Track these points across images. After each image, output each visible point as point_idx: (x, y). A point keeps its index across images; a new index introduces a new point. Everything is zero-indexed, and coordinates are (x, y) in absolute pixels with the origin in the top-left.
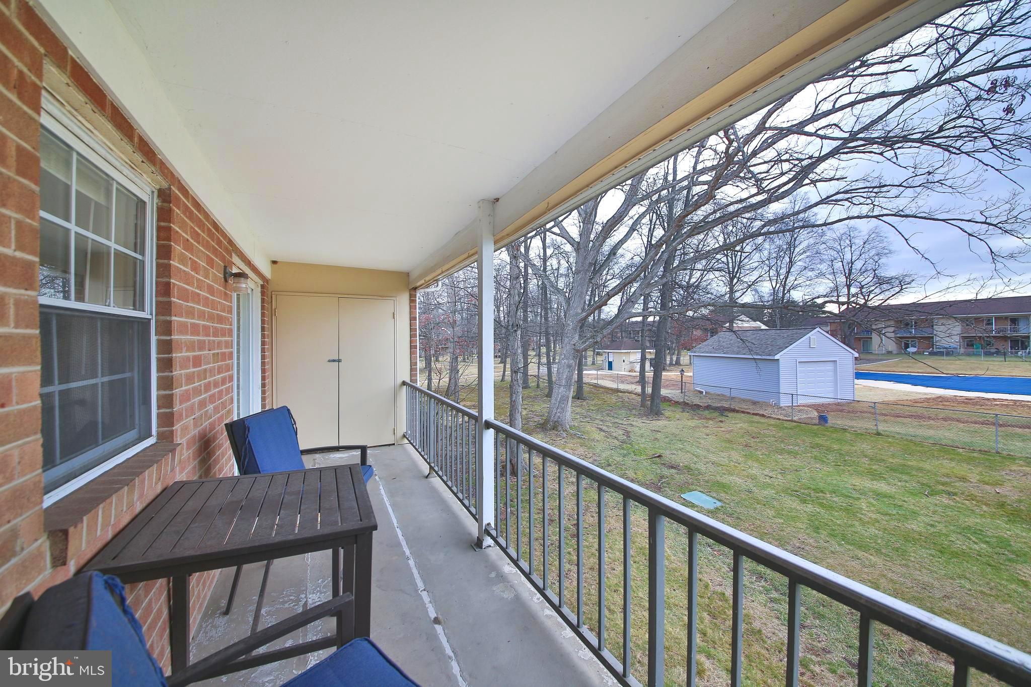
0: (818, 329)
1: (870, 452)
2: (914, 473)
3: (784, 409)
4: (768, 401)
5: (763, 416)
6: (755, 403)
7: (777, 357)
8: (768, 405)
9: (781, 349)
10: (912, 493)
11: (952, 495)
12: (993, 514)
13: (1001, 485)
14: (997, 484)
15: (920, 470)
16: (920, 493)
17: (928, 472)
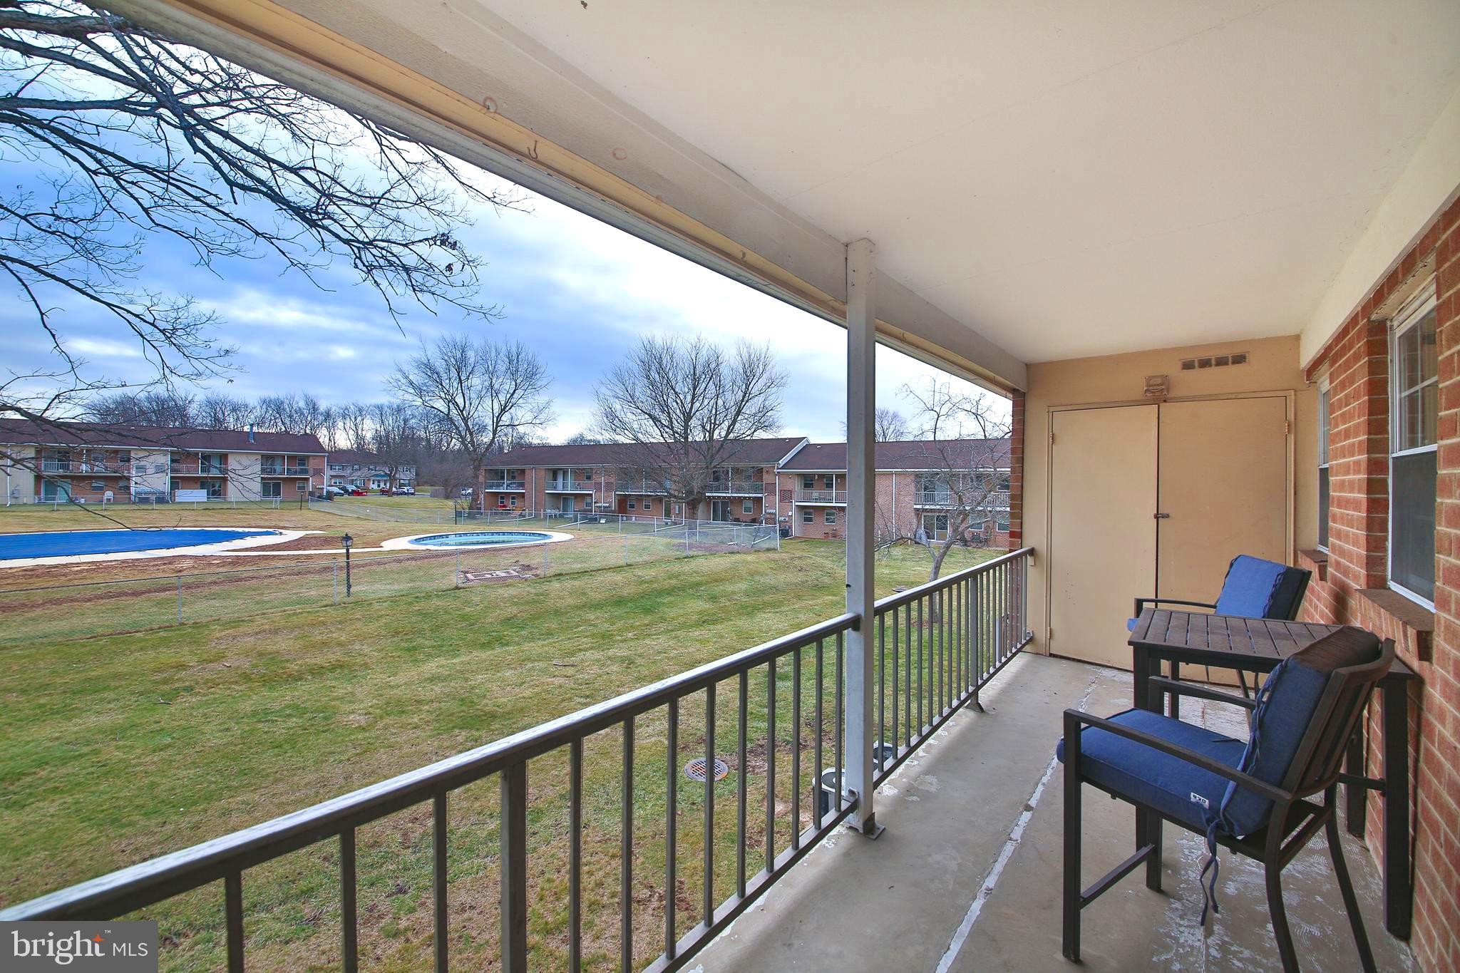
2: (114, 684)
10: (146, 709)
11: (189, 689)
12: (251, 689)
13: (224, 657)
14: (220, 657)
15: (118, 676)
16: (156, 704)
17: (131, 675)
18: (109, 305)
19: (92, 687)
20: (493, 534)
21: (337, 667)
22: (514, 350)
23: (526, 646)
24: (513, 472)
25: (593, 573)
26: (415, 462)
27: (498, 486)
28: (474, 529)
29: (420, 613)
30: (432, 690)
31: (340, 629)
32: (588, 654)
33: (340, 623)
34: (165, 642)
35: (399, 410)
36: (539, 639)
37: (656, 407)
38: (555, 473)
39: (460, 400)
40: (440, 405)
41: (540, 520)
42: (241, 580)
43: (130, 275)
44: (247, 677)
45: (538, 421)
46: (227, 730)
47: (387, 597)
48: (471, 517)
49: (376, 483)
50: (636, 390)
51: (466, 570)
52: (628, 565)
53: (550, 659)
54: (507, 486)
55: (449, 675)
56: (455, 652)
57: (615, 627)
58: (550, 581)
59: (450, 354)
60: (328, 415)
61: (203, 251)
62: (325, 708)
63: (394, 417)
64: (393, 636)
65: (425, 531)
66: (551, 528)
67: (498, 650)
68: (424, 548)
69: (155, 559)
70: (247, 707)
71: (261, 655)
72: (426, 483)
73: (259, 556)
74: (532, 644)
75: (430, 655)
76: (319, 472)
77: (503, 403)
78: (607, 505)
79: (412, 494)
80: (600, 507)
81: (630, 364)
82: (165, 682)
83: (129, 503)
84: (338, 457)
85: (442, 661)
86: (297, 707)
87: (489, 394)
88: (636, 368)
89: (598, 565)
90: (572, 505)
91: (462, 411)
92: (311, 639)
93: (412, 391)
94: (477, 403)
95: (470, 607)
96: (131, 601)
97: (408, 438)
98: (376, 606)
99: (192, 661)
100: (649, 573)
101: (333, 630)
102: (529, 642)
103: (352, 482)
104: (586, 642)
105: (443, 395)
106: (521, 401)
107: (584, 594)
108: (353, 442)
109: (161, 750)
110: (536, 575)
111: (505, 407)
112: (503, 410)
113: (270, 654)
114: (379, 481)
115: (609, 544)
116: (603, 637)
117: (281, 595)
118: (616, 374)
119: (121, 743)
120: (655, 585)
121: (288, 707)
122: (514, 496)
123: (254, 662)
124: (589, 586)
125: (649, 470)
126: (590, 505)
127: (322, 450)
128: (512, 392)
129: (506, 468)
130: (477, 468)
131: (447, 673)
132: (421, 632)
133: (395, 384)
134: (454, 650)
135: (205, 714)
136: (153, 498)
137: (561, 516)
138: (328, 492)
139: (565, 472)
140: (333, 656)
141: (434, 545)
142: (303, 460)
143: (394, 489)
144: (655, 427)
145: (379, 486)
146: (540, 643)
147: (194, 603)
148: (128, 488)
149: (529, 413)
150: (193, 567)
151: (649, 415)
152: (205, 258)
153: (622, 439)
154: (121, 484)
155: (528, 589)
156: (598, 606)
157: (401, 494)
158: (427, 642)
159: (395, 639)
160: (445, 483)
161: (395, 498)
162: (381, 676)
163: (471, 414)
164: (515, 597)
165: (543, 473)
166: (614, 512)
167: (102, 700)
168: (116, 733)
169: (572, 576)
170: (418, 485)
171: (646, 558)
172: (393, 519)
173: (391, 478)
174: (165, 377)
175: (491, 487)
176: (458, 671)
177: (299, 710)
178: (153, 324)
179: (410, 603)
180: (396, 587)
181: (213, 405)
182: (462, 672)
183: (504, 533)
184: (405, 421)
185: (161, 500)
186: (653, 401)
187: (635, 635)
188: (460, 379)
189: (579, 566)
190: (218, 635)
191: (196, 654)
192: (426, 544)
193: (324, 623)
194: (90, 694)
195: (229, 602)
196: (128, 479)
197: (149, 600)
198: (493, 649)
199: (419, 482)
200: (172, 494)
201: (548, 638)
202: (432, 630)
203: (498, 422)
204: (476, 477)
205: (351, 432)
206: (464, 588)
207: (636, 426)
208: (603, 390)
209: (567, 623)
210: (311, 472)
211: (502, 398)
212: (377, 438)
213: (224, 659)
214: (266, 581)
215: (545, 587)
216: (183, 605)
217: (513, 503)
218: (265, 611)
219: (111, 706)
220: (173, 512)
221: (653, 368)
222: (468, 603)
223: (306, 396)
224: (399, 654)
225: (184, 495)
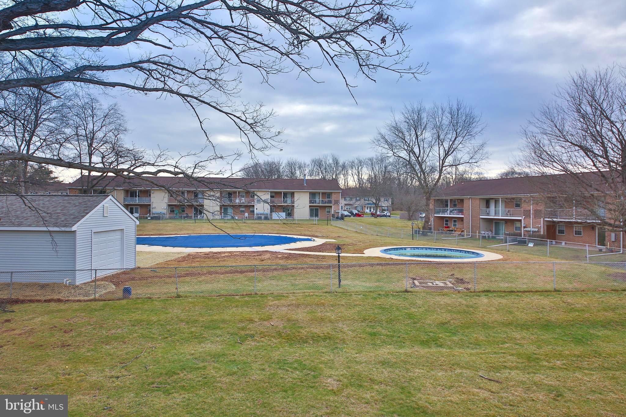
0: (110, 197)
1: (183, 316)
2: (222, 326)
3: (81, 288)
4: (61, 281)
5: (59, 301)
6: (43, 286)
7: (74, 228)
8: (61, 286)
9: (77, 219)
10: (231, 345)
11: (252, 336)
12: (281, 343)
13: (271, 318)
14: (269, 318)
15: (224, 321)
16: (236, 343)
17: (230, 321)
18: (226, 113)
19: (212, 326)
20: (437, 249)
21: (327, 338)
22: (455, 107)
23: (457, 351)
24: (455, 201)
25: (520, 294)
26: (391, 194)
27: (444, 212)
28: (424, 245)
29: (381, 307)
30: (382, 372)
31: (332, 310)
32: (513, 373)
33: (332, 306)
34: (246, 304)
35: (382, 160)
36: (468, 347)
37: (588, 138)
38: (487, 202)
39: (416, 150)
40: (403, 154)
41: (476, 240)
42: (288, 269)
43: (236, 95)
44: (280, 334)
45: (474, 161)
46: (263, 370)
47: (361, 292)
48: (424, 234)
49: (369, 209)
50: (566, 125)
51: (414, 277)
52: (555, 291)
53: (477, 369)
54: (451, 212)
55: (396, 363)
56: (401, 343)
57: (541, 351)
58: (479, 296)
59: (410, 118)
60: (344, 167)
61: (264, 73)
62: (315, 368)
63: (379, 166)
64: (362, 322)
65: (392, 244)
66: (484, 248)
67: (434, 350)
68: (388, 256)
69: (255, 252)
70: (276, 355)
71: (289, 320)
72: (397, 209)
73: (300, 254)
74: (461, 350)
75: (384, 342)
76: (337, 202)
77: (447, 148)
78: (536, 230)
79: (389, 216)
80: (530, 231)
81: (559, 101)
82: (243, 329)
83: (253, 219)
84: (348, 192)
85: (391, 348)
86: (300, 363)
87: (437, 143)
88: (565, 103)
89: (524, 287)
90: (503, 229)
91: (418, 158)
92: (316, 314)
93: (386, 146)
94: (428, 151)
95: (414, 308)
96: (239, 276)
97: (387, 178)
98: (354, 297)
99: (256, 318)
100: (581, 302)
101: (328, 310)
102: (460, 348)
103: (356, 208)
104: (512, 360)
105: (406, 148)
106: (461, 146)
107: (511, 313)
108: (357, 183)
109: (231, 375)
110: (468, 289)
111: (448, 152)
112: (447, 155)
113: (293, 321)
114: (370, 208)
115: (537, 267)
116: (529, 359)
117: (305, 281)
118: (545, 113)
119: (216, 365)
120: (587, 315)
121: (296, 361)
122: (455, 220)
123: (285, 324)
124: (516, 305)
125: (578, 198)
126: (520, 229)
127: (339, 188)
128: (453, 139)
129: (449, 198)
130: (428, 199)
131: (394, 360)
132: (380, 321)
133: (377, 143)
134: (401, 342)
135: (256, 356)
136: (263, 217)
137: (493, 237)
138: (342, 215)
139: (496, 201)
140: (327, 329)
141: (396, 255)
142: (329, 195)
143: (378, 213)
144: (587, 158)
145: (370, 211)
146: (469, 351)
147: (264, 281)
148: (253, 211)
149: (467, 155)
150: (269, 258)
151: (578, 146)
152: (266, 78)
153: (549, 171)
154: (251, 209)
155: (460, 300)
156: (524, 326)
157: (383, 216)
158: (383, 331)
159: (363, 324)
160: (409, 209)
161: (379, 219)
162: (351, 351)
163: (424, 159)
164: (449, 305)
165: (478, 202)
166: (542, 237)
167: (215, 334)
168: (216, 357)
169: (499, 294)
170: (393, 210)
171: (576, 285)
172: (376, 234)
173: (376, 206)
174: (251, 150)
175: (438, 213)
176: (403, 361)
177: (301, 366)
178: (245, 121)
179: (375, 298)
180: (368, 284)
181: (291, 165)
182: (405, 362)
183: (445, 250)
184: (386, 167)
185: (266, 218)
186: (584, 133)
187: (564, 364)
188: (417, 134)
189: (506, 285)
190: (271, 303)
191: (259, 314)
192: (390, 254)
193: (323, 304)
194: (211, 330)
195: (280, 283)
196: (253, 206)
197: (246, 276)
198: (430, 347)
199: (394, 208)
200: (271, 215)
201: (476, 348)
202: (387, 322)
203: (443, 164)
204: (428, 205)
205: (356, 177)
206: (411, 292)
207: (565, 158)
208: (532, 128)
209: (494, 337)
210: (333, 202)
211: (446, 145)
212: (370, 179)
213: (271, 320)
214: (300, 271)
215: (474, 301)
216: (259, 281)
217: (455, 225)
218: (295, 291)
219: (218, 339)
220: (270, 225)
221: (585, 101)
222: (413, 304)
223: (333, 156)
224: (364, 336)
225: (275, 216)
